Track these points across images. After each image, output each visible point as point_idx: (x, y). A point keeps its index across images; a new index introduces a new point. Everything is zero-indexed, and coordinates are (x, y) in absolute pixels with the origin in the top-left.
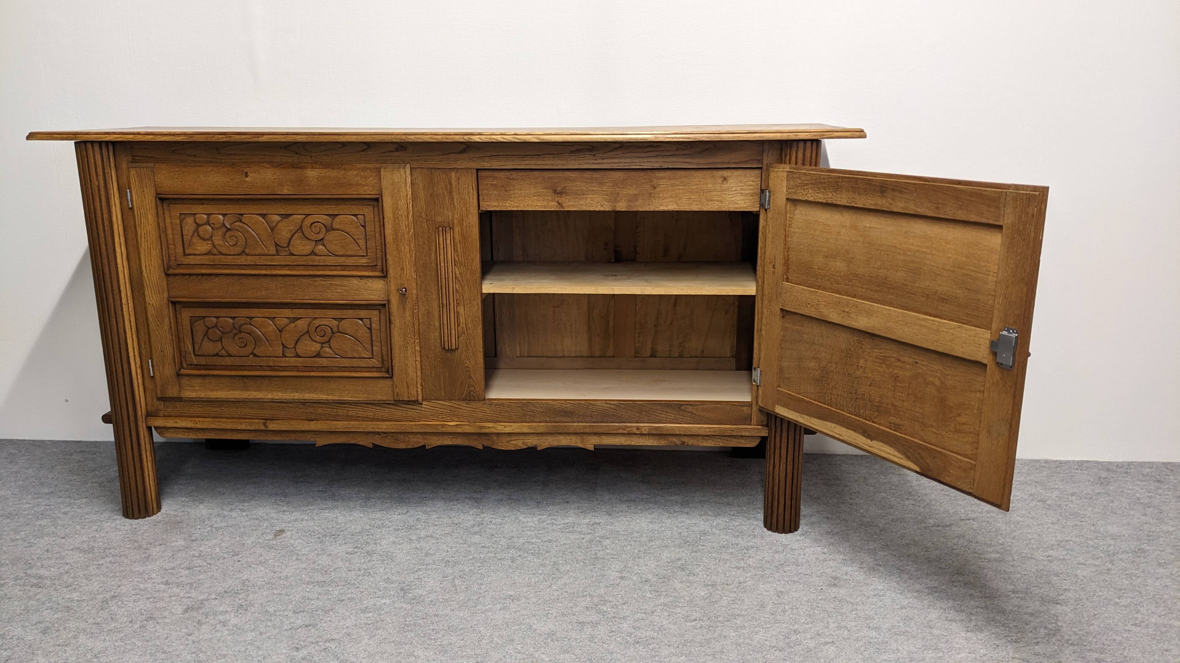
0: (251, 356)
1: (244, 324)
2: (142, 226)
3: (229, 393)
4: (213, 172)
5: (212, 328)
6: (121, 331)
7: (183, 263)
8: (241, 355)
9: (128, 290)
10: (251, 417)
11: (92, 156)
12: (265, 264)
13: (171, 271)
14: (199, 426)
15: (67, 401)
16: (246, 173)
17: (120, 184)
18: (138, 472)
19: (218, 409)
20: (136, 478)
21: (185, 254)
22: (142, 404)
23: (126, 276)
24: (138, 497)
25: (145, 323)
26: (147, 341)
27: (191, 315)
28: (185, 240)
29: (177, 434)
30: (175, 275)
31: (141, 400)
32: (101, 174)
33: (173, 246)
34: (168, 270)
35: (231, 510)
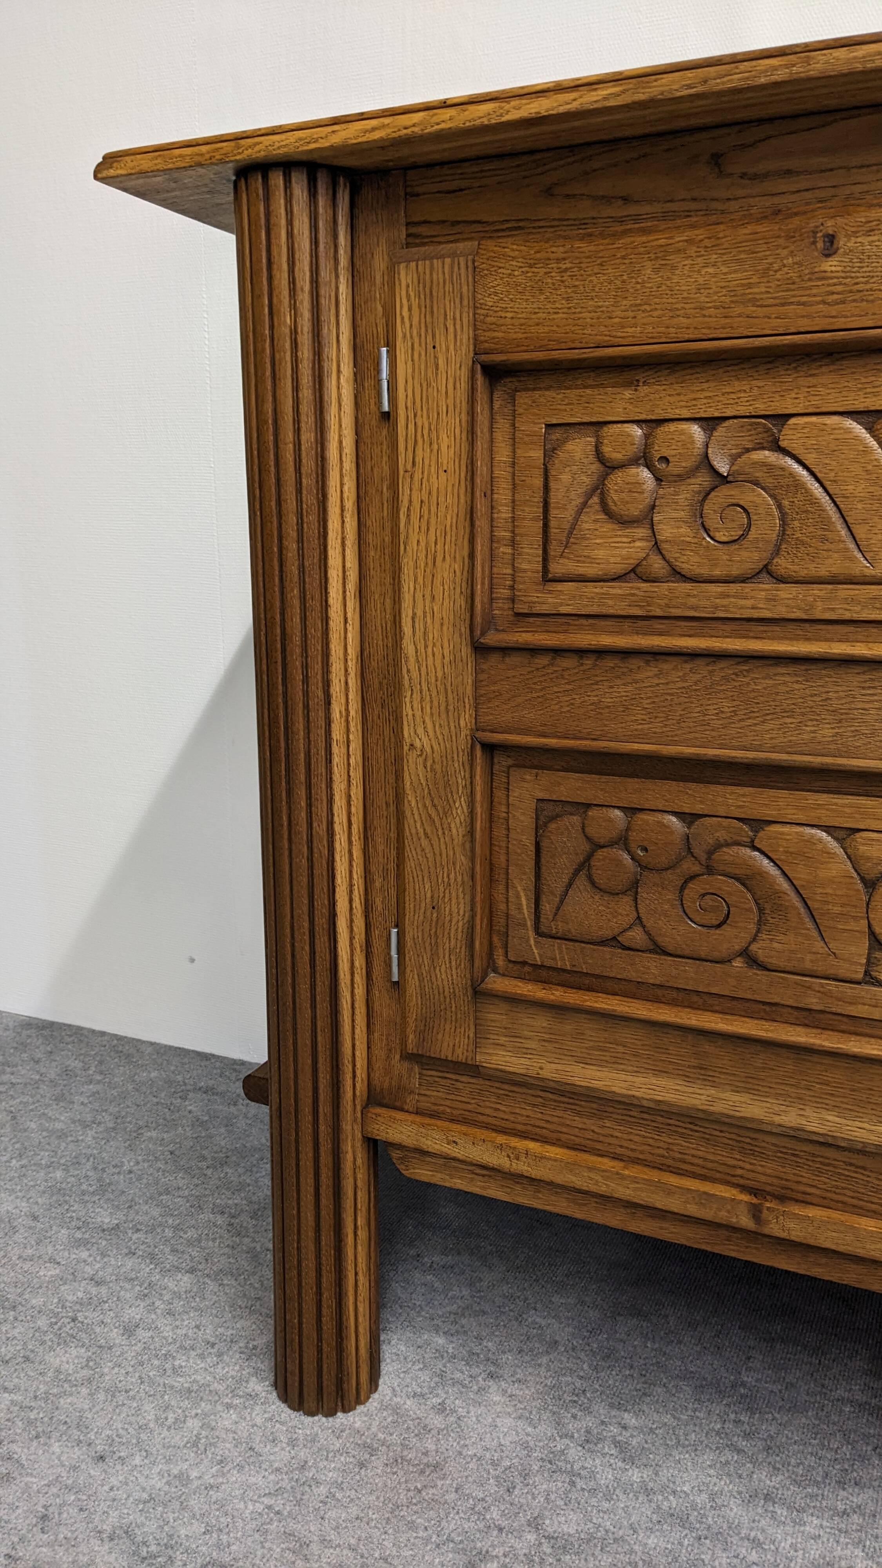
0: (738, 963)
1: (728, 845)
2: (417, 476)
3: (639, 1080)
4: (692, 250)
5: (612, 844)
6: (320, 829)
7: (538, 609)
8: (703, 955)
9: (351, 696)
10: (703, 1172)
11: (283, 222)
12: (847, 616)
13: (491, 638)
14: (522, 1167)
15: (192, 960)
16: (831, 239)
17: (361, 330)
18: (328, 1279)
19: (590, 1124)
20: (319, 1293)
21: (547, 578)
22: (358, 1065)
23: (350, 651)
24: (320, 1351)
25: (392, 808)
26: (392, 866)
27: (541, 795)
28: (553, 523)
29: (452, 1176)
30: (505, 650)
31: (358, 1053)
32: (307, 287)
33: (509, 550)
34: (483, 634)
35: (589, 1441)
